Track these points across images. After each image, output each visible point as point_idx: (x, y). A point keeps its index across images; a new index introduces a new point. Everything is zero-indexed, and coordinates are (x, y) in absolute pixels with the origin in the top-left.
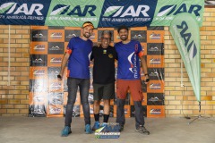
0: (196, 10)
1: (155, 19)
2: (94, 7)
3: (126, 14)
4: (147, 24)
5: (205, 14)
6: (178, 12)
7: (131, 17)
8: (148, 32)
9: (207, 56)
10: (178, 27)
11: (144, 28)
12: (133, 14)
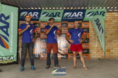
2: (59, 13)
3: (73, 16)
5: (107, 15)
6: (95, 14)
7: (75, 17)
9: (108, 33)
10: (95, 21)
11: (81, 22)
12: (76, 16)
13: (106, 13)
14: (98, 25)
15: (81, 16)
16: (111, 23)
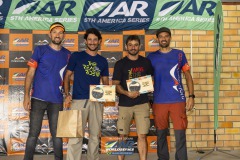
0: (209, 8)
1: (156, 19)
2: (73, 4)
4: (145, 26)
6: (186, 10)
7: (123, 17)
8: (147, 37)
11: (142, 32)
15: (143, 14)
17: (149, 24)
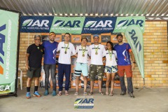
0: (140, 23)
1: (116, 28)
4: (111, 31)
5: (146, 26)
6: (130, 24)
8: (112, 36)
9: (148, 51)
10: (130, 33)
12: (103, 26)
13: (145, 22)
14: (134, 38)
15: (110, 26)
16: (152, 37)
17: (113, 30)
